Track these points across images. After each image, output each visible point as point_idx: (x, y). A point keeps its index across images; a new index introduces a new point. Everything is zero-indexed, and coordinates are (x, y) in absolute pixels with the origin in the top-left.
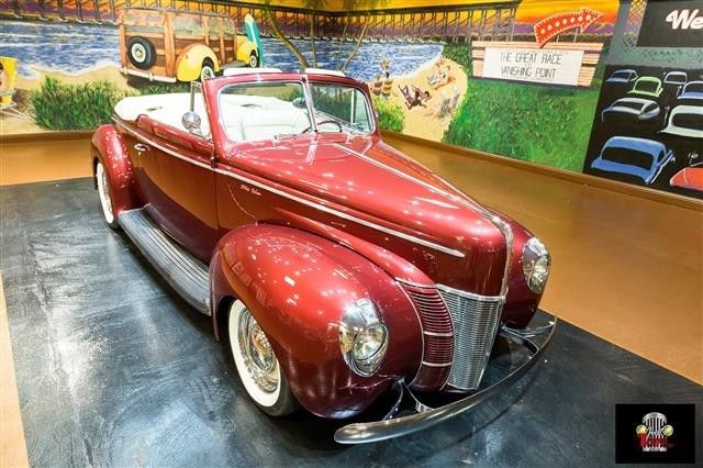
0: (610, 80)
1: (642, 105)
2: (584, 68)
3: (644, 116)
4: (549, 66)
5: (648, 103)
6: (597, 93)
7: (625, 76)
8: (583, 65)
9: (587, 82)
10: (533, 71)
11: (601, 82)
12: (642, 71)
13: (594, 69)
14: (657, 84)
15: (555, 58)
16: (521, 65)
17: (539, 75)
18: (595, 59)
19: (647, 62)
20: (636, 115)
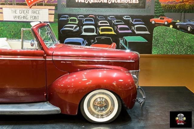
0: (60, 19)
1: (73, 27)
2: (49, 15)
3: (75, 30)
4: (35, 15)
5: (75, 26)
6: (57, 24)
7: (65, 17)
8: (49, 14)
9: (52, 20)
10: (29, 17)
11: (57, 20)
12: (70, 15)
13: (54, 15)
14: (76, 19)
15: (37, 12)
16: (23, 15)
17: (32, 19)
18: (53, 12)
19: (71, 13)
20: (72, 30)
